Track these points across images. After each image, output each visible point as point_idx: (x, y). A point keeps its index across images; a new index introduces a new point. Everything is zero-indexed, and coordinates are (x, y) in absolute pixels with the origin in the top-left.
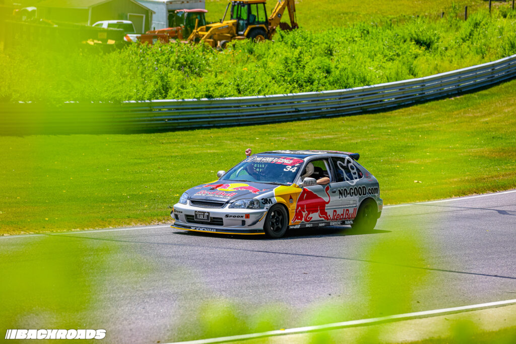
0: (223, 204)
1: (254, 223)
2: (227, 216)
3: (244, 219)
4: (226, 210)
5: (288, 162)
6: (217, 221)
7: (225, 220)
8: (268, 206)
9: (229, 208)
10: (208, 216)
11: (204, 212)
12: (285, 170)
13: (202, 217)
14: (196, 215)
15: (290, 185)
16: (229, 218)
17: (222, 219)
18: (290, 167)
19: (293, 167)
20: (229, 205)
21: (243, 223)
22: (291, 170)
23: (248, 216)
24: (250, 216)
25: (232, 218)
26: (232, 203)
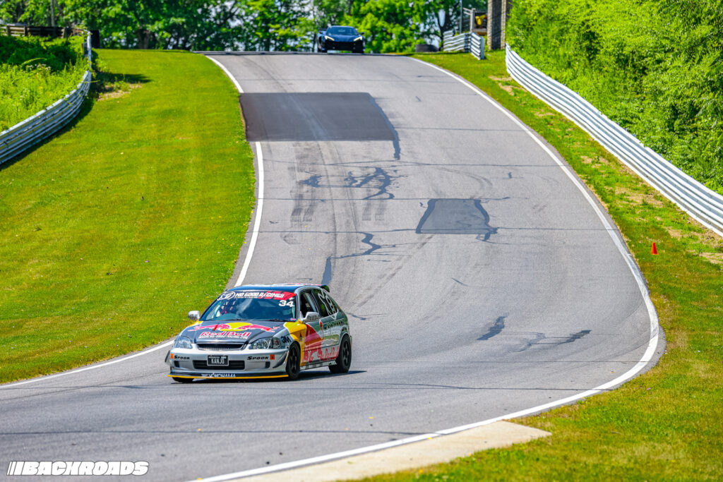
0: (241, 345)
1: (280, 364)
2: (250, 358)
3: (269, 360)
4: (247, 351)
5: (280, 297)
6: (237, 364)
7: (247, 363)
8: (288, 344)
9: (250, 348)
10: (226, 360)
11: (220, 356)
12: (280, 305)
13: (218, 361)
14: (210, 360)
15: (294, 321)
16: (252, 360)
17: (243, 362)
18: (285, 302)
19: (288, 301)
20: (249, 345)
21: (268, 365)
22: (288, 304)
23: (272, 356)
24: (276, 356)
25: (255, 360)
26: (251, 343)
